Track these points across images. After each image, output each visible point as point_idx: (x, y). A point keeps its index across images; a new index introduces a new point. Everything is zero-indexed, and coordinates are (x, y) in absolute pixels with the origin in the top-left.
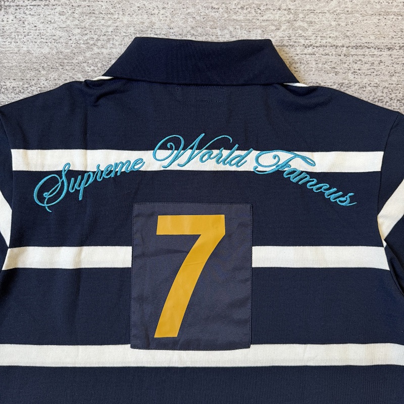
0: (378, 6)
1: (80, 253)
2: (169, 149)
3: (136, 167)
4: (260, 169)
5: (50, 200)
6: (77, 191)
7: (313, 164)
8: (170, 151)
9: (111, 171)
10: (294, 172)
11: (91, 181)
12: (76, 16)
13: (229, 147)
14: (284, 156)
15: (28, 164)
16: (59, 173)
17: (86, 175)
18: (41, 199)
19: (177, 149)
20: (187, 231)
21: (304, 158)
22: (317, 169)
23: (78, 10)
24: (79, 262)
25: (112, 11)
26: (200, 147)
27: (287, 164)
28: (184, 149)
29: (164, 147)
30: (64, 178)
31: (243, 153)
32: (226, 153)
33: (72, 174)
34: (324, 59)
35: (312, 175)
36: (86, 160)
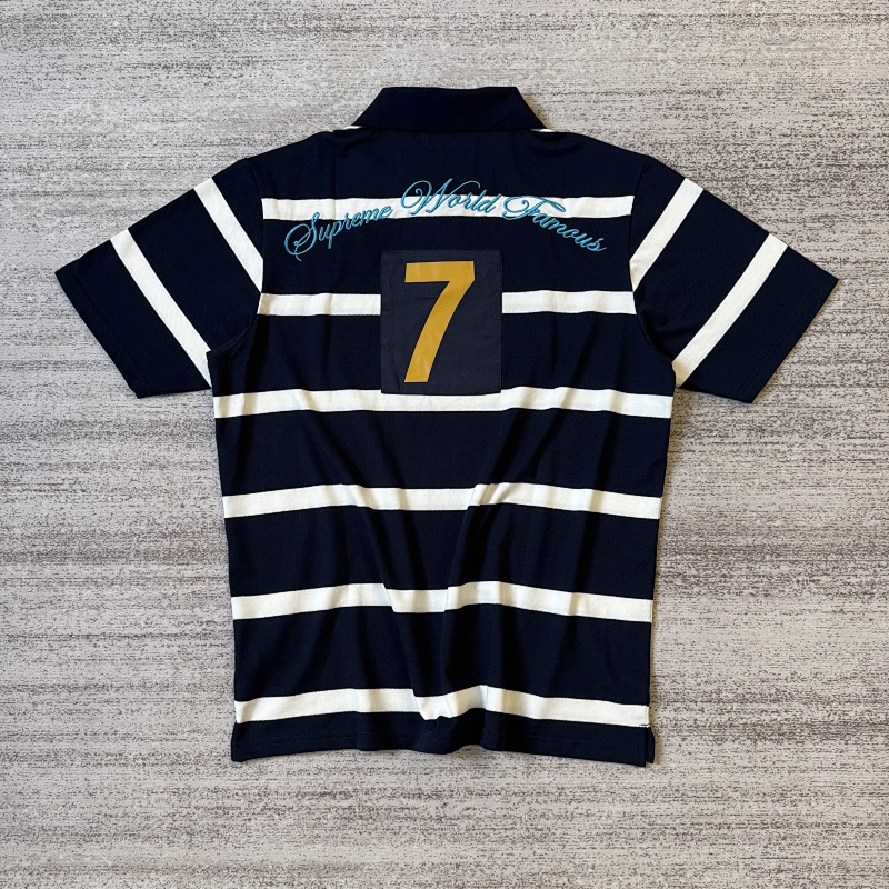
0: (628, 53)
1: (331, 298)
2: (415, 195)
3: (385, 215)
4: (509, 214)
5: (300, 249)
6: (327, 240)
7: (563, 210)
8: (418, 198)
9: (359, 220)
10: (543, 217)
11: (340, 229)
12: (324, 69)
13: (477, 193)
14: (533, 201)
15: (278, 214)
16: (309, 222)
17: (334, 224)
18: (292, 247)
19: (425, 194)
20: (436, 278)
21: (553, 204)
22: (567, 215)
23: (326, 64)
24: (330, 309)
25: (359, 64)
26: (447, 192)
27: (536, 209)
28: (432, 194)
29: (412, 194)
30: (313, 228)
31: (492, 198)
32: (474, 198)
33: (321, 223)
34: (573, 106)
35: (562, 220)
36: (335, 209)
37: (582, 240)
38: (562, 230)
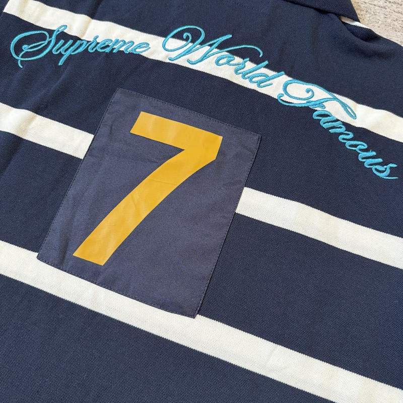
2: (183, 39)
3: (137, 50)
4: (286, 98)
5: (27, 55)
6: (61, 55)
7: (354, 116)
8: (184, 43)
9: (108, 46)
10: (327, 116)
11: (81, 50)
13: (256, 60)
14: (320, 93)
15: (22, 11)
16: (51, 32)
17: (78, 43)
19: (193, 41)
21: (344, 105)
22: (357, 123)
26: (221, 47)
27: (321, 103)
28: (202, 44)
29: (179, 36)
30: (54, 37)
31: (271, 73)
32: (250, 65)
33: (63, 36)
34: (395, 16)
37: (368, 159)
38: (346, 138)
